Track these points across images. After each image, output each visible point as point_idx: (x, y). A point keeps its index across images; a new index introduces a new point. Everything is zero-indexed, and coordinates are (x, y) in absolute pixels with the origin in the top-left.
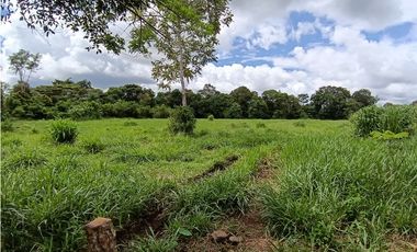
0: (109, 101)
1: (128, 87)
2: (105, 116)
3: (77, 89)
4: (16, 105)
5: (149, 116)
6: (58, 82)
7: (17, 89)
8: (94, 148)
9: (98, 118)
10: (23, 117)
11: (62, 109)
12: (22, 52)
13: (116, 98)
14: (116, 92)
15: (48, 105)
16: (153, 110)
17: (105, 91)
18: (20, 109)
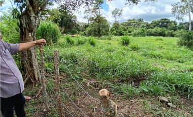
0: (151, 28)
1: (162, 20)
2: (148, 35)
3: (137, 23)
4: (113, 30)
5: (172, 35)
6: (130, 20)
7: (115, 24)
8: (135, 49)
9: (144, 36)
10: (116, 35)
11: (130, 32)
12: (116, 9)
13: (155, 26)
14: (155, 23)
15: (125, 30)
16: (175, 33)
17: (150, 23)
18: (115, 32)
